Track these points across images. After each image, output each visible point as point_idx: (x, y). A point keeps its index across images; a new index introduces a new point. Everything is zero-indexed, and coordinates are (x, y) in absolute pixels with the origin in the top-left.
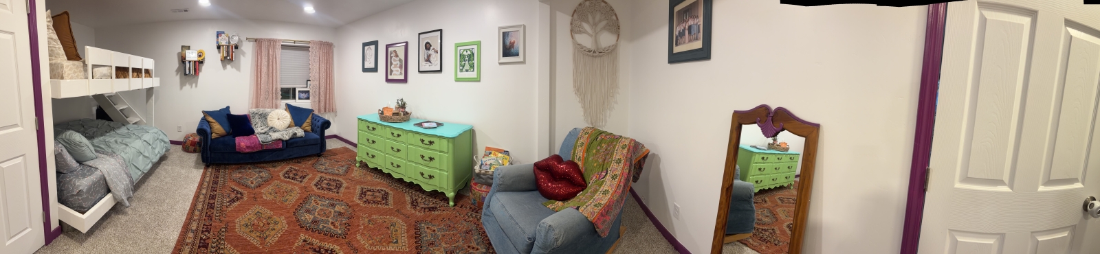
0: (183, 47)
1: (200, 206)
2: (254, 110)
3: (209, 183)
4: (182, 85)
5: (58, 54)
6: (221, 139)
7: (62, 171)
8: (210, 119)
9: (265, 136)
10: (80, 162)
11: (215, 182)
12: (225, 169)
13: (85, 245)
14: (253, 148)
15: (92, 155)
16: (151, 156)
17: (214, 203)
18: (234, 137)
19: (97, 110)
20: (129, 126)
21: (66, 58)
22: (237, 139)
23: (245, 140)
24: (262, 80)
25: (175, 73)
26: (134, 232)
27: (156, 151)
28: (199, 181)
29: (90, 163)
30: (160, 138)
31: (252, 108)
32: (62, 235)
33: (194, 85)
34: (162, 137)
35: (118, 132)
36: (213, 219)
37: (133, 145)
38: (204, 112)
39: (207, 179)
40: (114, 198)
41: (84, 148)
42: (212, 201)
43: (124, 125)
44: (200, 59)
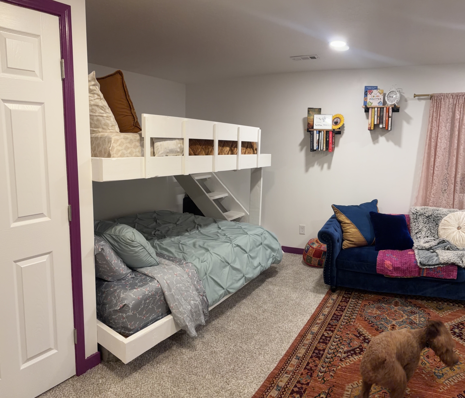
0: (310, 109)
1: (301, 352)
2: (419, 208)
3: (326, 317)
4: (309, 165)
5: (107, 125)
6: (357, 250)
7: (105, 277)
8: (343, 218)
9: (428, 254)
10: (133, 269)
11: (337, 318)
12: (359, 298)
13: (127, 380)
14: (403, 271)
15: (150, 260)
16: (245, 270)
17: (324, 350)
18: (378, 249)
19: (185, 200)
20: (222, 224)
21: (117, 129)
22: (381, 253)
23: (394, 258)
24: (438, 160)
25: (298, 148)
26: (196, 374)
27: (256, 263)
28: (313, 311)
29: (147, 270)
30: (266, 242)
31: (416, 204)
32: (100, 365)
33: (326, 166)
34: (269, 241)
35: (203, 230)
36: (315, 375)
37: (216, 250)
38: (335, 207)
39: (326, 311)
40: (176, 322)
41: (137, 249)
42: (321, 346)
43: (215, 222)
44: (336, 127)
